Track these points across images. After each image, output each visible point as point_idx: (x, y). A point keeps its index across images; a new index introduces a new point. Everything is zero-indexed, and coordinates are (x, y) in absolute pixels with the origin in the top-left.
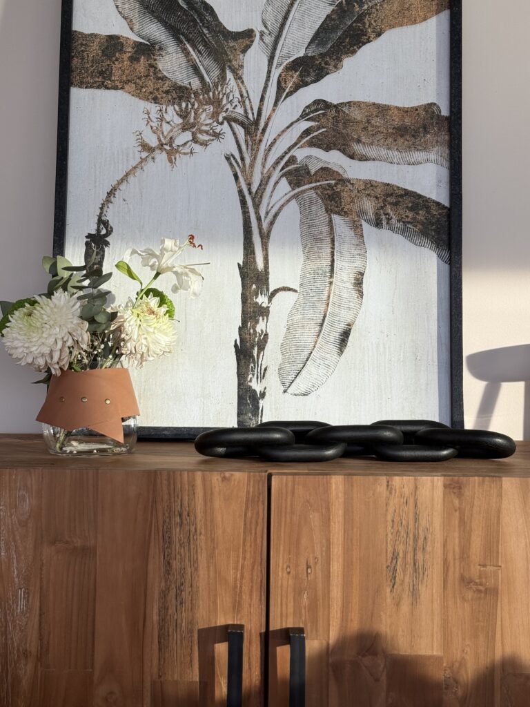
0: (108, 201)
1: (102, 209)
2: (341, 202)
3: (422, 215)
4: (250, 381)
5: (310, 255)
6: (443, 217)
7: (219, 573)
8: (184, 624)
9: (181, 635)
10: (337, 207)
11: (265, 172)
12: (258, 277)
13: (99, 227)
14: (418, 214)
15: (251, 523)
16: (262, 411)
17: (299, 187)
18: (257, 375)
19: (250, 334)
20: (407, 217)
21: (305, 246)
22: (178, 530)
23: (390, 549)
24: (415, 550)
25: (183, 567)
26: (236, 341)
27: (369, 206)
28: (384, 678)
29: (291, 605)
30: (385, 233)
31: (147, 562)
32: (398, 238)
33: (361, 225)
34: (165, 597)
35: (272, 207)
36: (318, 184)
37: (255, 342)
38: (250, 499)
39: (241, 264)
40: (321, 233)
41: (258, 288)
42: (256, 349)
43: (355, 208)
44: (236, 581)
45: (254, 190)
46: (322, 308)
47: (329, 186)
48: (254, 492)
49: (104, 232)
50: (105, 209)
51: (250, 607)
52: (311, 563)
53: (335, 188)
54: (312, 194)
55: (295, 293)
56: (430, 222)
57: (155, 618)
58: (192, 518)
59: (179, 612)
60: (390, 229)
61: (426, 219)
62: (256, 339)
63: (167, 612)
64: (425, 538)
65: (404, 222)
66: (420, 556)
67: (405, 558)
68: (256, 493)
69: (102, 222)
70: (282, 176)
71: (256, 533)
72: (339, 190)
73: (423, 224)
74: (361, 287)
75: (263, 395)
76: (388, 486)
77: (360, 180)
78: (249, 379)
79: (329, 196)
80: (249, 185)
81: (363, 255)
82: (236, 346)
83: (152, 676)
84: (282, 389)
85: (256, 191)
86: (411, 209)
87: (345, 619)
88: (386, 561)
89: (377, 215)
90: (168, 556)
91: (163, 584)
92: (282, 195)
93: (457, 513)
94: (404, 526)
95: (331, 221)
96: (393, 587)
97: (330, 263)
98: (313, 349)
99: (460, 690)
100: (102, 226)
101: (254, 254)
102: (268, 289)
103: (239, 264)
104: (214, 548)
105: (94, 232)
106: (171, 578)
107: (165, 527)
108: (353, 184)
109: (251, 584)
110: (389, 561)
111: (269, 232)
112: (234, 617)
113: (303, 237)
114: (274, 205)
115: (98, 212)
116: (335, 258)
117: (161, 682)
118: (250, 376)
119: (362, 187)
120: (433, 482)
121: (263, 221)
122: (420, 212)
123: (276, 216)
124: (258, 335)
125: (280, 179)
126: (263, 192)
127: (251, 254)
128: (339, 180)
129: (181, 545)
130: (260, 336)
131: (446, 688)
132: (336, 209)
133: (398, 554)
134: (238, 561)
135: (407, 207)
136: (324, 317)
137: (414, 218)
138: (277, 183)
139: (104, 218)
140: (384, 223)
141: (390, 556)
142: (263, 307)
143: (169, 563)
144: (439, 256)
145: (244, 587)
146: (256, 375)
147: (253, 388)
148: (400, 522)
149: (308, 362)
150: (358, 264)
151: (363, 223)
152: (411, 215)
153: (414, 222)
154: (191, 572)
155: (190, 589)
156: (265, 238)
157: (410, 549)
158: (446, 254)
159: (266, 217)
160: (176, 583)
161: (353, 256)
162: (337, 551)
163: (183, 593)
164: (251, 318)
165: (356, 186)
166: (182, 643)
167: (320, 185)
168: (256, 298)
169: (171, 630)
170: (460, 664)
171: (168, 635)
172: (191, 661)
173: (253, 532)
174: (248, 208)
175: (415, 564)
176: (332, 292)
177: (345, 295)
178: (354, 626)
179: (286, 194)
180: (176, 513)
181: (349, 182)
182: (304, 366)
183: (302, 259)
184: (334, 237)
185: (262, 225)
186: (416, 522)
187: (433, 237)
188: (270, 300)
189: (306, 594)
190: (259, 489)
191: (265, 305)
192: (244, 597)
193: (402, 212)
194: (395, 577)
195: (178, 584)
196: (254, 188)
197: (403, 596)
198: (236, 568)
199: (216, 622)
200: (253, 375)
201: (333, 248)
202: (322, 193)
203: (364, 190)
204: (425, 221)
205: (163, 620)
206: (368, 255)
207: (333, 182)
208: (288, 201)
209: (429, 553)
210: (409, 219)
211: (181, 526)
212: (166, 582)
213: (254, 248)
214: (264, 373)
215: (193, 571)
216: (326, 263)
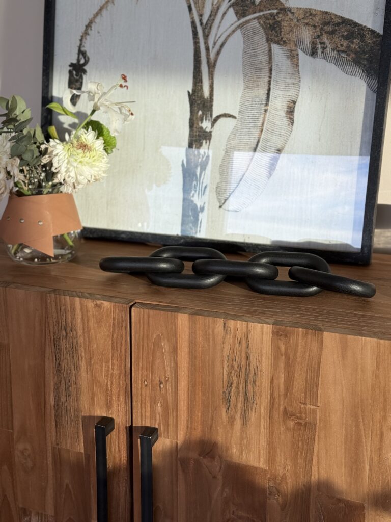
0: (86, 33)
1: (81, 40)
2: (281, 32)
3: (356, 44)
4: (193, 196)
5: (250, 83)
6: (377, 46)
7: (95, 378)
8: (72, 410)
9: (71, 418)
10: (277, 36)
11: (215, 3)
12: (204, 104)
13: (79, 57)
14: (352, 43)
15: (117, 343)
16: (201, 223)
17: (244, 16)
18: (199, 192)
19: (195, 156)
20: (342, 45)
21: (245, 75)
22: (64, 341)
23: (225, 378)
24: (246, 382)
25: (69, 369)
26: (183, 161)
27: (306, 35)
28: (220, 477)
29: (148, 409)
30: (319, 62)
31: (44, 361)
32: (331, 67)
33: (298, 55)
34: (58, 389)
35: (219, 37)
36: (261, 14)
37: (198, 162)
38: (116, 324)
39: (191, 91)
40: (261, 63)
41: (203, 114)
42: (199, 169)
43: (293, 37)
44: (107, 385)
45: (204, 21)
46: (256, 133)
47: (271, 16)
48: (118, 319)
49: (82, 61)
50: (84, 40)
51: (119, 406)
52: (163, 381)
53: (276, 17)
54: (255, 23)
55: (234, 120)
56: (363, 51)
57: (52, 402)
58: (75, 333)
59: (68, 401)
60: (325, 58)
61: (359, 47)
62: (200, 160)
63: (60, 400)
64: (255, 374)
65: (338, 51)
66: (250, 388)
67: (238, 388)
68: (120, 320)
69: (82, 53)
70: (230, 7)
71: (121, 351)
72: (279, 19)
73: (356, 53)
74: (293, 115)
75: (202, 209)
76: (224, 327)
77: (300, 8)
78: (192, 195)
79: (271, 26)
80: (201, 16)
81: (297, 85)
82: (183, 165)
83: (52, 444)
84: (218, 205)
85: (207, 22)
86: (346, 38)
87: (190, 427)
88: (223, 388)
89: (314, 44)
90: (58, 359)
91: (56, 379)
92: (228, 25)
93: (283, 357)
94: (238, 362)
95: (270, 50)
96: (228, 409)
97: (266, 92)
98: (246, 171)
99: (280, 498)
100: (81, 56)
101: (202, 82)
102: (211, 116)
103: (189, 92)
104: (91, 358)
105: (75, 61)
106: (62, 376)
107: (55, 337)
108: (293, 13)
109: (118, 389)
110: (225, 388)
111: (216, 61)
112: (107, 411)
113: (244, 66)
114: (221, 35)
115: (78, 43)
116: (272, 87)
117: (59, 448)
118: (193, 192)
119: (302, 16)
120: (262, 328)
121: (210, 51)
122: (355, 41)
123: (222, 46)
124: (201, 156)
125: (228, 9)
126: (212, 23)
127: (199, 83)
128: (281, 9)
129: (67, 352)
130: (203, 157)
131: (270, 494)
132: (276, 39)
133: (232, 384)
134: (108, 371)
135: (343, 36)
136: (258, 142)
137: (348, 47)
138: (225, 13)
139: (83, 49)
140: (319, 51)
141: (226, 384)
142: (207, 132)
143: (59, 364)
144: (368, 85)
145: (113, 391)
146: (197, 192)
147: (195, 202)
148: (234, 358)
149: (241, 183)
150: (292, 93)
151: (300, 52)
152: (345, 43)
153: (348, 51)
154: (75, 374)
155: (75, 386)
156: (212, 67)
157: (242, 380)
158: (375, 83)
159: (213, 47)
160: (64, 379)
161: (287, 85)
162: (184, 373)
163: (71, 388)
164: (196, 141)
165: (296, 15)
166: (71, 424)
167: (263, 15)
168: (201, 123)
169: (63, 413)
170: (282, 478)
171: (62, 416)
172: (78, 438)
173: (119, 350)
174: (198, 39)
175: (246, 393)
176: (266, 119)
177: (278, 123)
178: (197, 434)
179: (232, 25)
180: (63, 327)
181: (290, 11)
182: (237, 186)
183: (242, 88)
184: (272, 66)
185: (209, 55)
186: (247, 360)
187: (365, 66)
188: (213, 126)
189: (159, 403)
190: (122, 317)
191: (208, 130)
192: (114, 398)
193: (337, 40)
194: (230, 401)
195: (67, 381)
196: (205, 19)
197: (236, 417)
198: (107, 376)
199: (94, 414)
200: (196, 191)
201: (270, 77)
202: (264, 23)
203: (303, 18)
204: (358, 50)
205: (57, 406)
206: (301, 84)
207: (275, 11)
208: (234, 31)
209: (258, 386)
210: (343, 49)
211: (66, 338)
212: (58, 378)
213: (201, 77)
214: (204, 190)
215: (76, 373)
216: (263, 92)
